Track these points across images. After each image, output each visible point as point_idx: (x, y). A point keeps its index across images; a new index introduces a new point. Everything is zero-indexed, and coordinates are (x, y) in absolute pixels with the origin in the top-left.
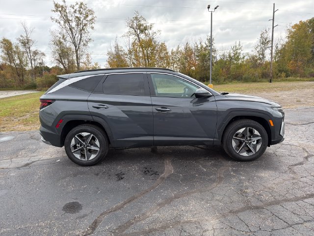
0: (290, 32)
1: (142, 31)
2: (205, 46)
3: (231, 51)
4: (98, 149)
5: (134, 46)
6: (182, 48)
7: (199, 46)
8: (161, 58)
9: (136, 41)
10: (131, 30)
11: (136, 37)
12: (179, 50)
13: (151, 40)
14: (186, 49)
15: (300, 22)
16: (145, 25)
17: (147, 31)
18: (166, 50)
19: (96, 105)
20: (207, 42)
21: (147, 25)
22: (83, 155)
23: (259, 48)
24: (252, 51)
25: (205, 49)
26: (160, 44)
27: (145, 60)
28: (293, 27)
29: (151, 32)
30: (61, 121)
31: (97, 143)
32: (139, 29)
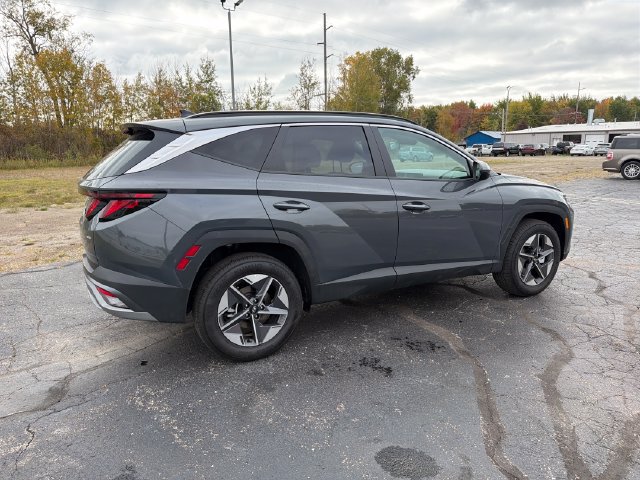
0: (344, 72)
1: (40, 31)
2: (197, 80)
3: (251, 97)
4: (285, 312)
5: (20, 64)
6: (149, 81)
7: (185, 80)
8: (99, 99)
9: (26, 53)
10: (9, 24)
11: (26, 43)
12: (142, 83)
13: (68, 54)
14: (158, 82)
15: (358, 53)
16: (48, 17)
17: (54, 32)
18: (109, 80)
19: (281, 201)
20: (201, 73)
21: (56, 17)
22: (248, 334)
23: (300, 94)
24: (289, 99)
25: (199, 87)
26: (94, 65)
27: (55, 100)
28: (347, 62)
29: (66, 35)
30: (193, 250)
31: (283, 296)
32: (33, 23)
